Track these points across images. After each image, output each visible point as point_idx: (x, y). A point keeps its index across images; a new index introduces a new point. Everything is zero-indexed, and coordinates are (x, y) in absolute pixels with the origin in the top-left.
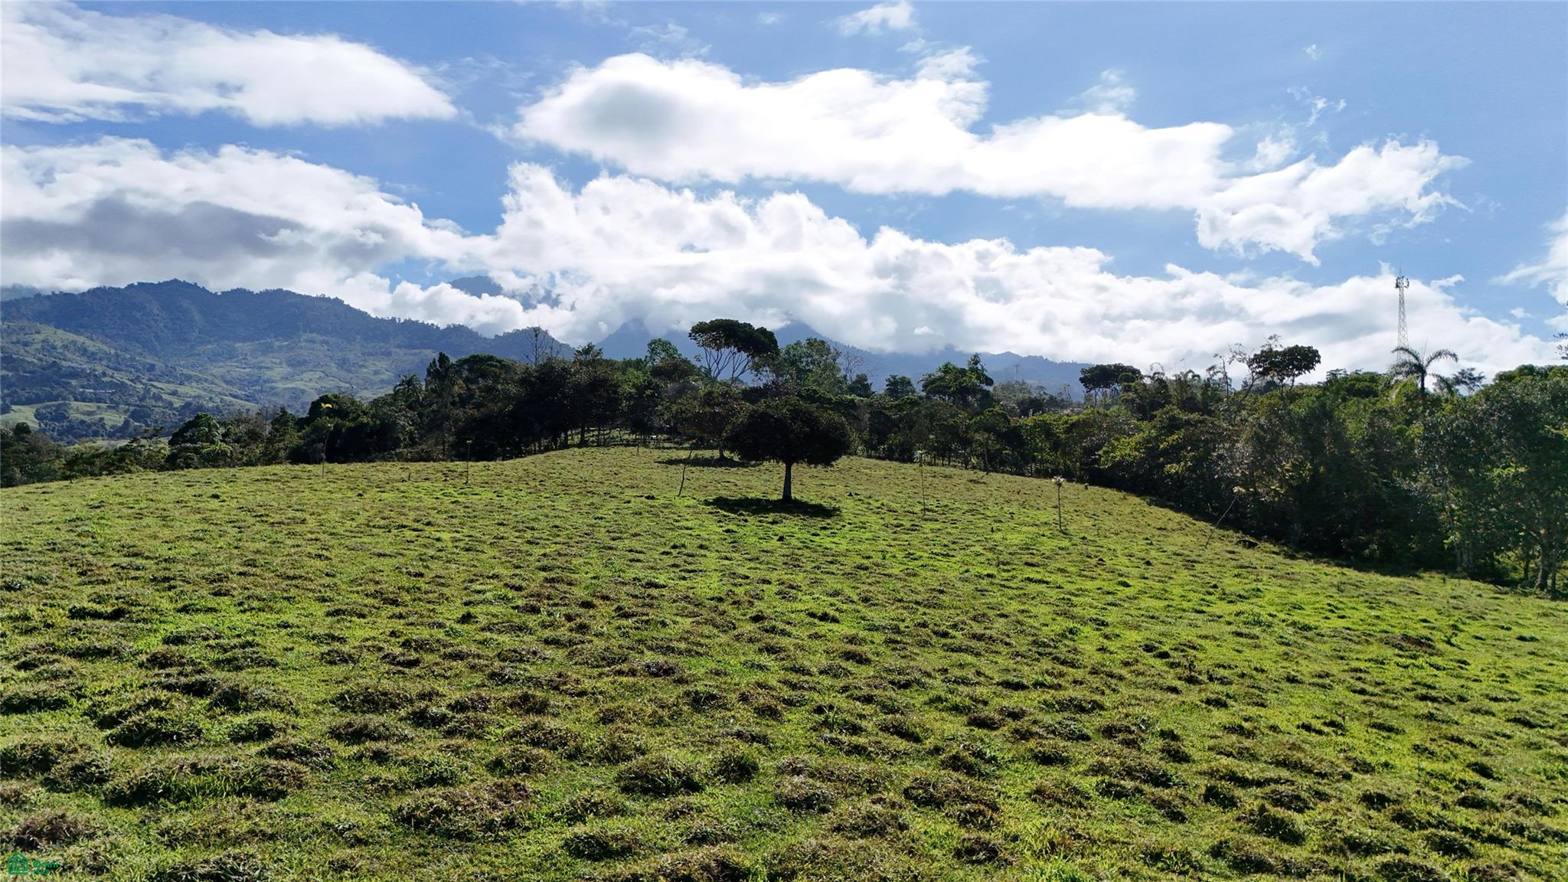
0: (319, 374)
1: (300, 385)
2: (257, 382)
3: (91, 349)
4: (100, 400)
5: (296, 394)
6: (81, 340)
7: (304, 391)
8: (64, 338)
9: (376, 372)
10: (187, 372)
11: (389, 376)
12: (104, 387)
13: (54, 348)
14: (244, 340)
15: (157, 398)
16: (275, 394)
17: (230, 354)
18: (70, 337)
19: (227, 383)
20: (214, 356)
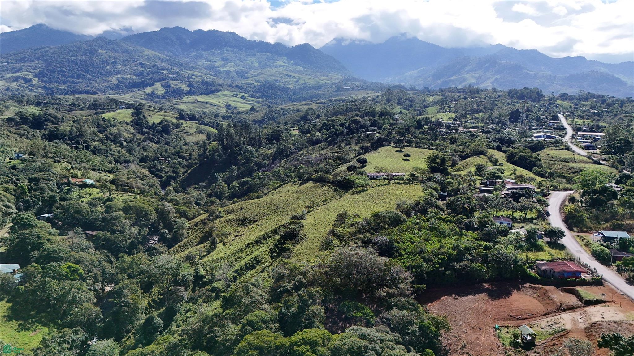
0: (233, 64)
1: (228, 68)
2: (213, 68)
3: (162, 57)
4: (177, 80)
5: (228, 73)
6: (157, 54)
7: (230, 72)
8: (151, 53)
9: (252, 63)
10: (192, 65)
11: (257, 64)
12: (173, 74)
13: (151, 58)
14: (205, 50)
15: (192, 78)
16: (221, 73)
17: (202, 57)
18: (154, 53)
19: (205, 69)
20: (197, 57)
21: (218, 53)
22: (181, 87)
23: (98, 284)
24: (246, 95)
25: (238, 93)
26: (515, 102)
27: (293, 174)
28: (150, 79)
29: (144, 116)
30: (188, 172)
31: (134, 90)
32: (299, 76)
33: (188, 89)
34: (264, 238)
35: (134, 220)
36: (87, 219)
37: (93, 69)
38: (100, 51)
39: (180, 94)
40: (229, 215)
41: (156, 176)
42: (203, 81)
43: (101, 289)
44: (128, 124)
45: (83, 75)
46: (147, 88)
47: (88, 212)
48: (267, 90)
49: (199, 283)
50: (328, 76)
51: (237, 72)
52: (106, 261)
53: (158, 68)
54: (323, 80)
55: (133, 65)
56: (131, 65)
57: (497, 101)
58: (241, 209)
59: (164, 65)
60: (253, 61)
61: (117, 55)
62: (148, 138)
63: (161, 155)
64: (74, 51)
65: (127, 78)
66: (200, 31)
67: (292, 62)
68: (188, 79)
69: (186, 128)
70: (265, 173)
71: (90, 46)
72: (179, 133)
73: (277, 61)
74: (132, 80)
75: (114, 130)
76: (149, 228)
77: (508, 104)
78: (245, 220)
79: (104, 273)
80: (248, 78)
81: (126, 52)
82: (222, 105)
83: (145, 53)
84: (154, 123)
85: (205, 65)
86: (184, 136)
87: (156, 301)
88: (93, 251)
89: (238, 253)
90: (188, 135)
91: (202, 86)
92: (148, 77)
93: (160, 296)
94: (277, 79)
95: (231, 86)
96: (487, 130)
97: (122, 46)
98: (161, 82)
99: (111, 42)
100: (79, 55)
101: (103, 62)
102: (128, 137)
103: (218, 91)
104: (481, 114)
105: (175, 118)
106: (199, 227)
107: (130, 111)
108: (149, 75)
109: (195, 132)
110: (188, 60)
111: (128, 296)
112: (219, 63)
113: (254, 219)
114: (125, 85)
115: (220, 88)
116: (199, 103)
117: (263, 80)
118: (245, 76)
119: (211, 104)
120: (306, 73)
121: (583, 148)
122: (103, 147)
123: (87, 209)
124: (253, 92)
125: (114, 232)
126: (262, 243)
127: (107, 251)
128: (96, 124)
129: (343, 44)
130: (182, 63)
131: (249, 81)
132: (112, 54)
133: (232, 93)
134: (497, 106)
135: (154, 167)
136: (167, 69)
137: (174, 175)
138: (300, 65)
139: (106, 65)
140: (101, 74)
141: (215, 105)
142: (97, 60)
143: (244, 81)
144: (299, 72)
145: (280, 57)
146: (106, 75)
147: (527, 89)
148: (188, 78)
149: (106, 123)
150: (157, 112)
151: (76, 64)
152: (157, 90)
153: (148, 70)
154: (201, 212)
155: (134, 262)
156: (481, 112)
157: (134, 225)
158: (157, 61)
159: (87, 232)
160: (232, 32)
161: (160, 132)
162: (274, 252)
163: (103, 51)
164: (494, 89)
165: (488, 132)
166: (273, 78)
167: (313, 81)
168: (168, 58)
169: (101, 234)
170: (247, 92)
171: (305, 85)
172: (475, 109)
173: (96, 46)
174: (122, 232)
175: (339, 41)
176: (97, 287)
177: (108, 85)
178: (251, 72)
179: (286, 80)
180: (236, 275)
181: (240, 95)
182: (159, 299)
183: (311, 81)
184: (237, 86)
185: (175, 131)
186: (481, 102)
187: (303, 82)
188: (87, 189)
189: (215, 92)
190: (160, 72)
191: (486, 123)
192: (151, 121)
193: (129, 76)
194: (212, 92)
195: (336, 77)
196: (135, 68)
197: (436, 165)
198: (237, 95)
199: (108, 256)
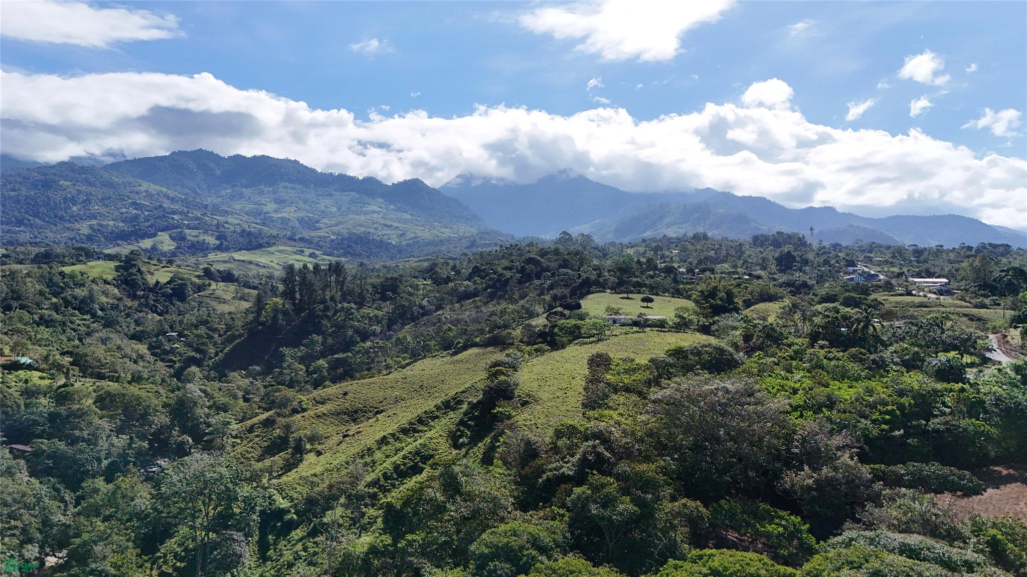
0: (294, 209)
1: (285, 215)
2: (260, 214)
3: (171, 195)
4: (197, 228)
5: (285, 221)
6: (164, 190)
7: (289, 219)
8: (154, 188)
9: (326, 207)
10: (224, 208)
11: (334, 209)
12: (192, 220)
13: (153, 195)
14: (247, 187)
15: (223, 226)
16: (273, 221)
17: (241, 196)
18: (158, 188)
19: (247, 214)
20: (232, 197)
21: (269, 192)
22: (204, 240)
23: (30, 547)
24: (317, 252)
25: (304, 249)
27: (432, 343)
28: (150, 226)
29: (139, 271)
30: (225, 351)
31: (120, 242)
32: (404, 226)
33: (217, 242)
34: (420, 421)
35: (119, 423)
36: (15, 421)
37: (48, 211)
38: (62, 182)
39: (202, 250)
40: (321, 406)
41: (162, 360)
42: (244, 231)
43: (36, 559)
44: (109, 284)
45: (29, 220)
46: (144, 241)
47: (19, 406)
48: (354, 245)
49: (275, 526)
50: (452, 228)
51: (301, 221)
52: (51, 498)
53: (164, 211)
54: (446, 233)
55: (119, 205)
56: (117, 206)
58: (345, 394)
59: (176, 207)
60: (325, 203)
61: (91, 189)
62: (147, 306)
63: (171, 327)
64: (16, 182)
65: (107, 225)
66: (238, 157)
67: (392, 207)
68: (218, 228)
69: (217, 291)
70: (377, 343)
71: (45, 175)
72: (205, 299)
73: (368, 204)
74: (117, 228)
75: (81, 293)
76: (149, 440)
78: (356, 412)
79: (46, 523)
80: (320, 229)
81: (110, 185)
82: (277, 267)
83: (143, 188)
84: (158, 282)
85: (247, 209)
86: (213, 304)
87: (170, 574)
88: (24, 476)
89: (362, 457)
90: (220, 302)
91: (241, 239)
92: (147, 224)
93: (178, 564)
94: (369, 230)
95: (291, 239)
97: (101, 177)
98: (169, 232)
99: (83, 170)
100: (24, 189)
101: (65, 200)
102: (107, 303)
103: (269, 245)
105: (196, 277)
106: (256, 433)
107: (113, 264)
108: (149, 220)
109: (233, 298)
110: (217, 201)
111: (105, 558)
112: (270, 207)
113: (376, 408)
114: (104, 237)
115: (272, 241)
116: (237, 263)
117: (345, 231)
118: (314, 226)
119: (257, 265)
120: (417, 223)
122: (59, 317)
123: (17, 400)
124: (329, 248)
125: (73, 441)
126: (418, 431)
127: (56, 479)
128: (47, 281)
129: (473, 185)
130: (207, 205)
131: (322, 233)
132: (84, 188)
133: (295, 249)
135: (159, 348)
136: (180, 213)
137: (198, 356)
138: (406, 212)
139: (71, 205)
140: (61, 218)
141: (264, 267)
142: (56, 197)
143: (313, 234)
144: (405, 222)
145: (374, 199)
146: (69, 220)
147: (782, 233)
148: (218, 226)
149: (65, 280)
150: (163, 267)
151: (18, 202)
152: (162, 243)
153: (146, 213)
154: (257, 411)
155: (119, 492)
157: (119, 431)
158: (164, 200)
159: (14, 446)
160: (293, 159)
161: (169, 297)
162: (461, 436)
163: (68, 183)
164: (725, 238)
166: (362, 229)
167: (429, 233)
168: (183, 197)
169: (44, 444)
170: (319, 247)
171: (415, 240)
173: (55, 174)
174: (92, 441)
175: (467, 179)
176: (27, 555)
177: (72, 236)
178: (325, 221)
179: (384, 232)
180: (375, 490)
181: (308, 252)
182: (176, 569)
183: (426, 234)
184: (301, 239)
185: (196, 295)
187: (413, 235)
188: (20, 372)
189: (264, 247)
190: (168, 217)
192: (151, 280)
193: (111, 223)
194: (259, 246)
195: (467, 230)
196: (124, 210)
197: (719, 302)
198: (302, 251)
199: (57, 490)
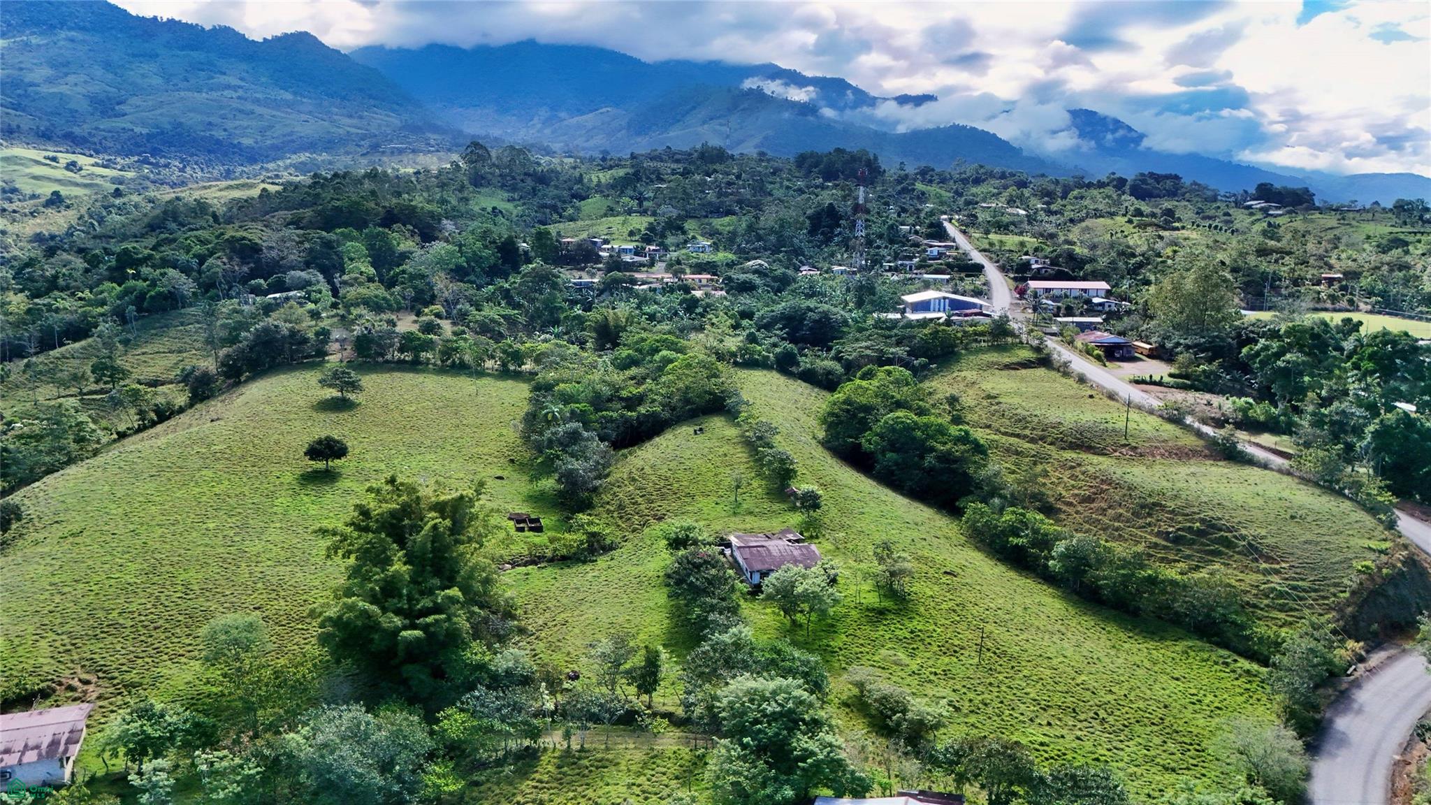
0: (83, 78)
7: (71, 97)
9: (143, 76)
11: (157, 81)
16: (38, 100)
21: (40, 46)
25: (59, 155)
26: (817, 187)
32: (277, 113)
57: (771, 183)
67: (264, 78)
73: (221, 73)
77: (801, 191)
80: (122, 115)
94: (211, 119)
95: (48, 134)
96: (743, 277)
104: (727, 219)
112: (39, 74)
117: (164, 120)
118: (113, 109)
120: (299, 107)
121: (1098, 358)
133: (41, 156)
134: (771, 195)
138: (285, 88)
144: (277, 105)
145: (230, 63)
147: (843, 152)
156: (729, 212)
164: (762, 154)
165: (747, 288)
166: (198, 118)
170: (94, 151)
172: (710, 203)
178: (135, 101)
181: (68, 159)
183: (308, 129)
186: (729, 184)
187: (287, 130)
191: (740, 251)
198: (54, 159)
